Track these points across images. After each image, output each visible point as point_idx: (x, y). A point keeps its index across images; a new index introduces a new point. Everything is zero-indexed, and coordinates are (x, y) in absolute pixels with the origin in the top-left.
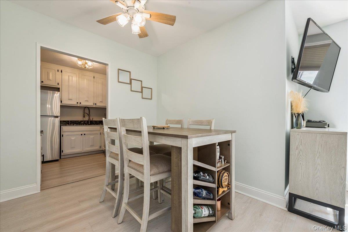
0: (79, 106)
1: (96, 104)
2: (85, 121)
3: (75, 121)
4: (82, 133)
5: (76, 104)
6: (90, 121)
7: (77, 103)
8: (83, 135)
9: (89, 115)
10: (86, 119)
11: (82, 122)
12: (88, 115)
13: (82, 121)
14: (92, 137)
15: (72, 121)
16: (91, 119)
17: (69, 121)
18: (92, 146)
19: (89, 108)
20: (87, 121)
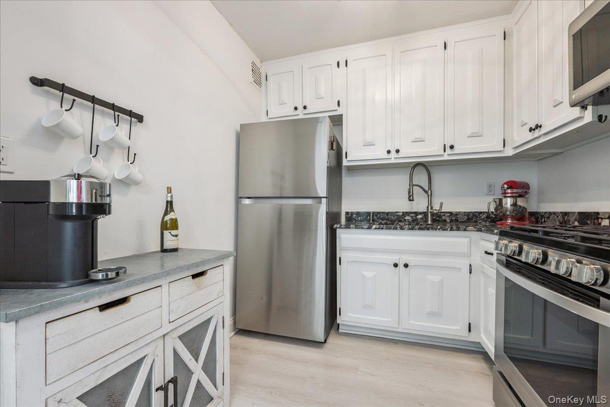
0: (393, 161)
1: (452, 147)
2: (416, 213)
3: (388, 214)
4: (395, 258)
5: (386, 155)
6: (433, 214)
7: (389, 152)
8: (401, 266)
9: (429, 192)
10: (420, 205)
11: (407, 218)
12: (426, 192)
13: (407, 212)
14: (435, 278)
15: (379, 213)
16: (436, 207)
17: (368, 214)
18: (434, 315)
19: (425, 166)
20: (424, 213)
